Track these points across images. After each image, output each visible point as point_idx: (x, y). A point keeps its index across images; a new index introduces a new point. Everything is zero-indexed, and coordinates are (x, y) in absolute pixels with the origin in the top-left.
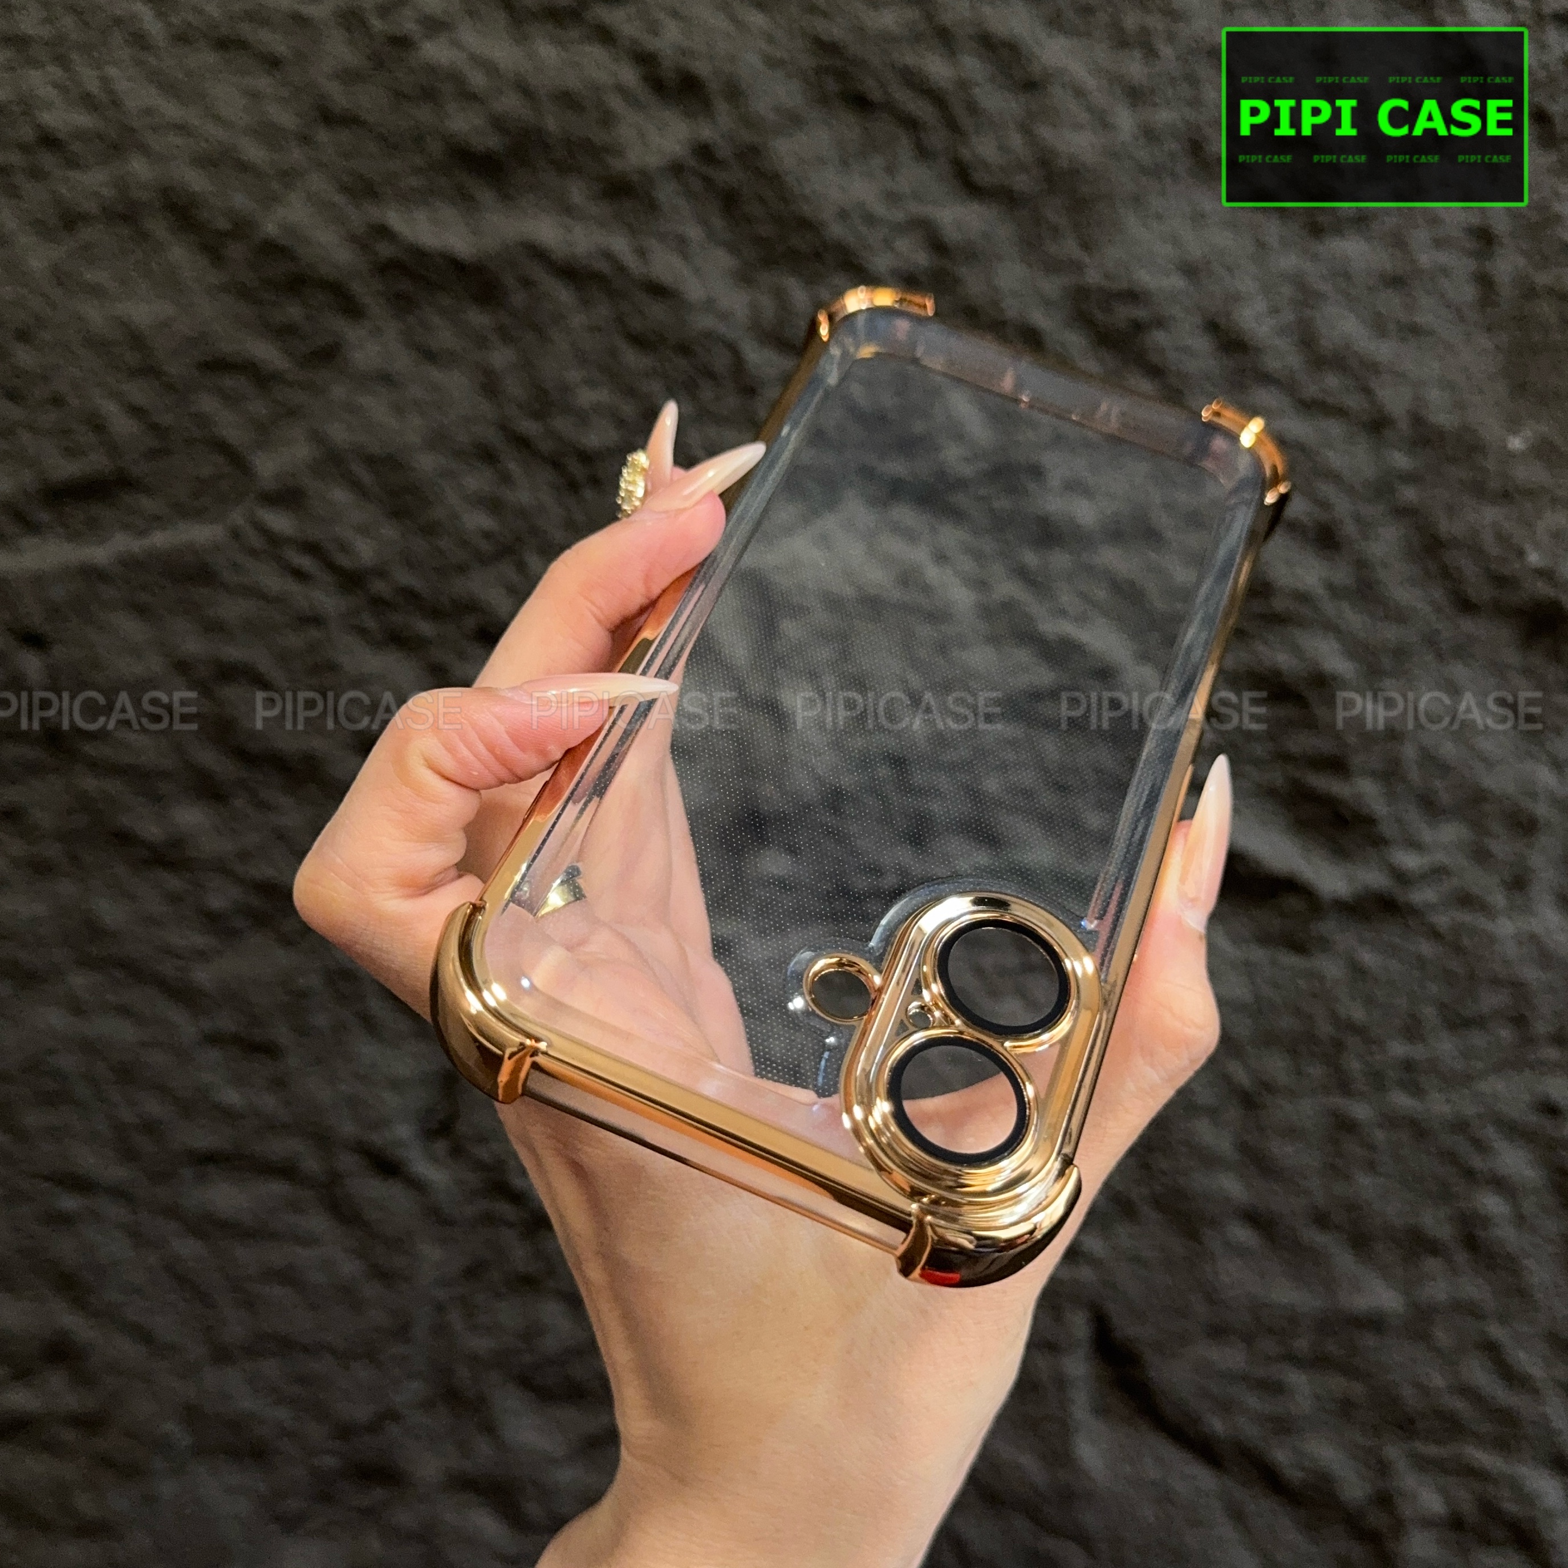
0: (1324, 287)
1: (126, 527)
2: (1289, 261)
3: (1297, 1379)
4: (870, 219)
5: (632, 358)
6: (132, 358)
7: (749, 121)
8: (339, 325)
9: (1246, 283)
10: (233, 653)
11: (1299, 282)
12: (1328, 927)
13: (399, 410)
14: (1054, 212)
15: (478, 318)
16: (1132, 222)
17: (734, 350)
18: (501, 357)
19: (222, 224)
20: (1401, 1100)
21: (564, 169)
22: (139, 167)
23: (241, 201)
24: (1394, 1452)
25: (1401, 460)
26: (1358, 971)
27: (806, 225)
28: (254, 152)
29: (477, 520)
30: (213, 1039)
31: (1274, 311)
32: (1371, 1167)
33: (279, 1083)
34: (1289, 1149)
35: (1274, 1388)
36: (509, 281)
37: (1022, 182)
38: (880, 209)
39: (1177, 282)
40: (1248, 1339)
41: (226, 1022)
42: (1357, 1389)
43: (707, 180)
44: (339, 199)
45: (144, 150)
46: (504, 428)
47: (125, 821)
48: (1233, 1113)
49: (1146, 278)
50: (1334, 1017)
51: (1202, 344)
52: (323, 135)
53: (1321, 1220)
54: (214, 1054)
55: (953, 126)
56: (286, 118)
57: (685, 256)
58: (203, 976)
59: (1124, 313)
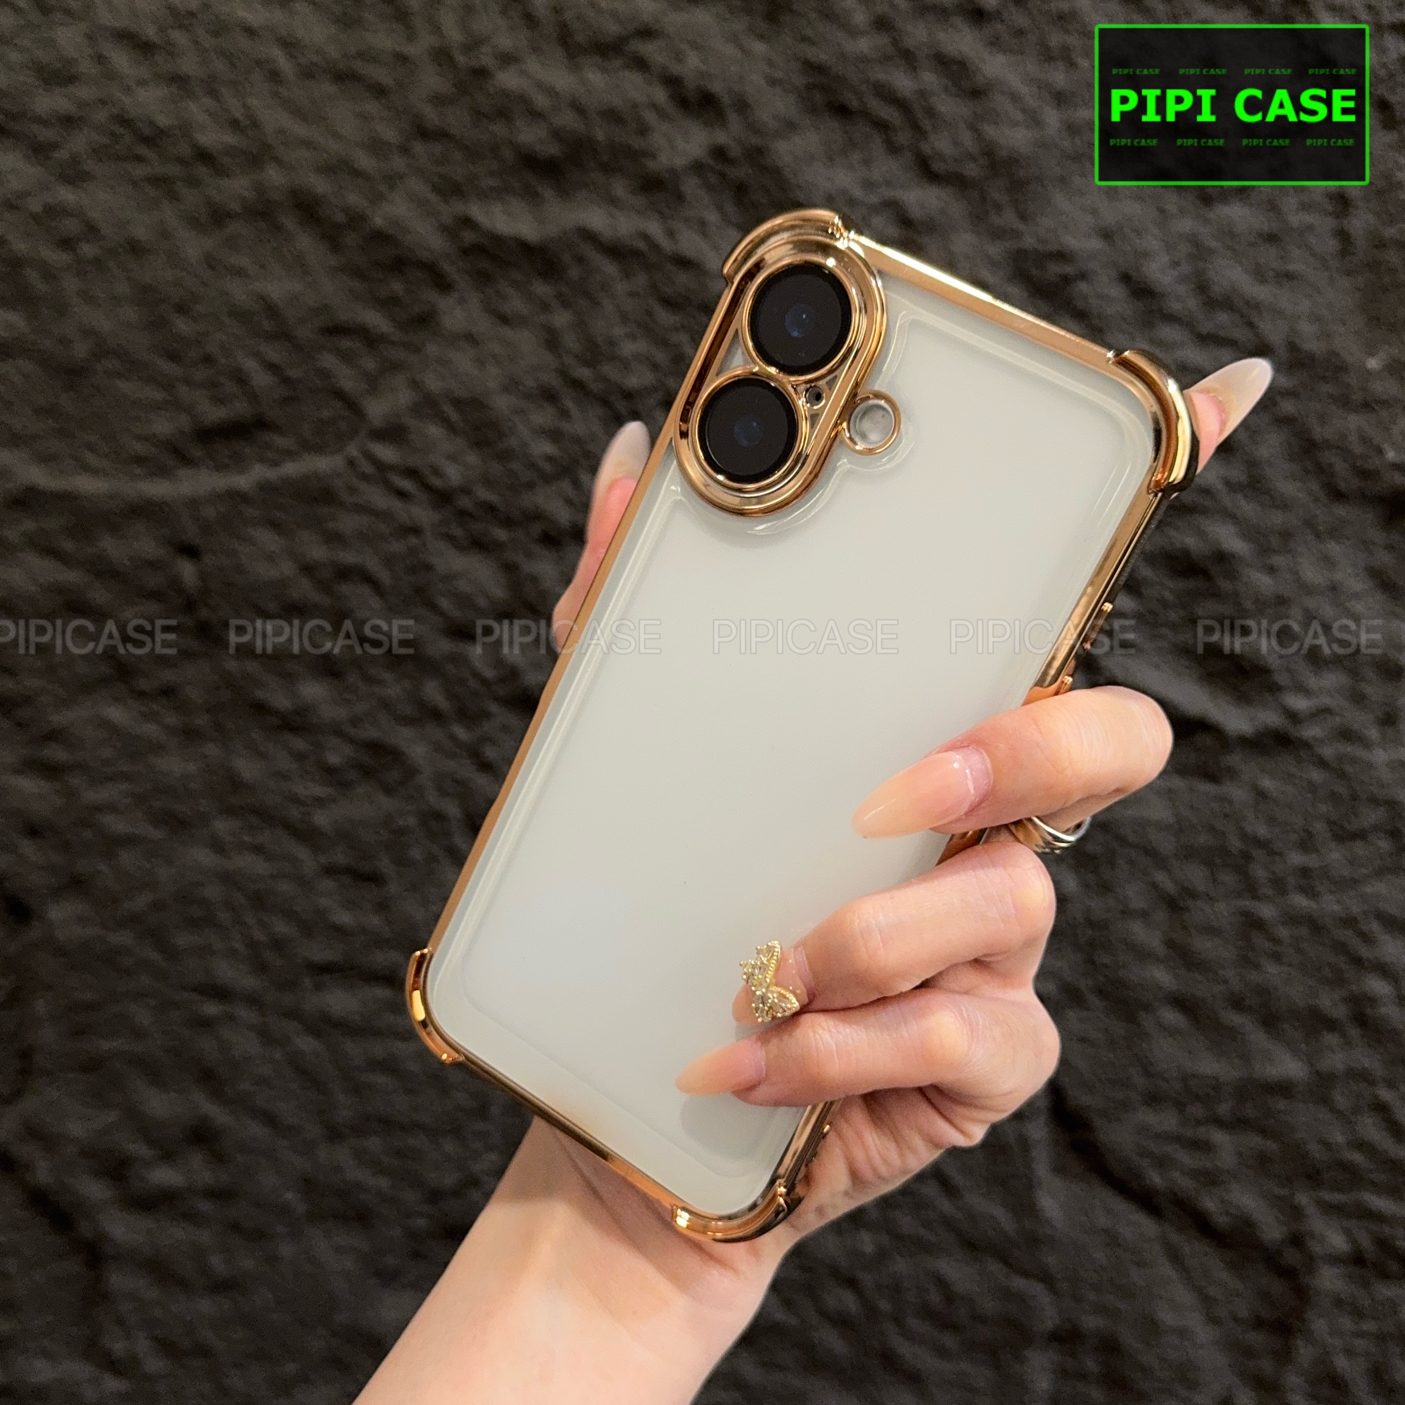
0: (1213, 244)
1: (262, 460)
2: (1185, 225)
3: (1221, 1138)
5: (665, 317)
6: (267, 325)
7: (754, 128)
8: (431, 296)
9: (1152, 242)
10: (349, 557)
11: (1194, 240)
12: (1235, 759)
13: (480, 362)
14: (997, 193)
15: (541, 289)
16: (1060, 199)
18: (561, 319)
19: (340, 218)
20: (1300, 901)
21: (608, 169)
22: (273, 175)
23: (354, 199)
24: (1303, 1199)
26: (1261, 795)
28: (365, 161)
29: (544, 448)
30: (330, 871)
31: (1175, 264)
32: (1277, 957)
33: (382, 907)
34: (1209, 945)
35: (1203, 1146)
36: (567, 258)
37: (971, 170)
38: (857, 193)
39: (1096, 244)
40: (1180, 1106)
41: (340, 857)
42: (1271, 1146)
43: (723, 175)
44: (433, 198)
45: (277, 160)
46: (563, 373)
47: (260, 694)
48: (1161, 915)
49: (1072, 242)
50: (1244, 836)
51: (1117, 292)
52: (419, 147)
53: (1237, 1003)
54: (328, 884)
55: (916, 127)
56: (390, 134)
57: (704, 234)
58: (322, 819)
59: (1055, 269)
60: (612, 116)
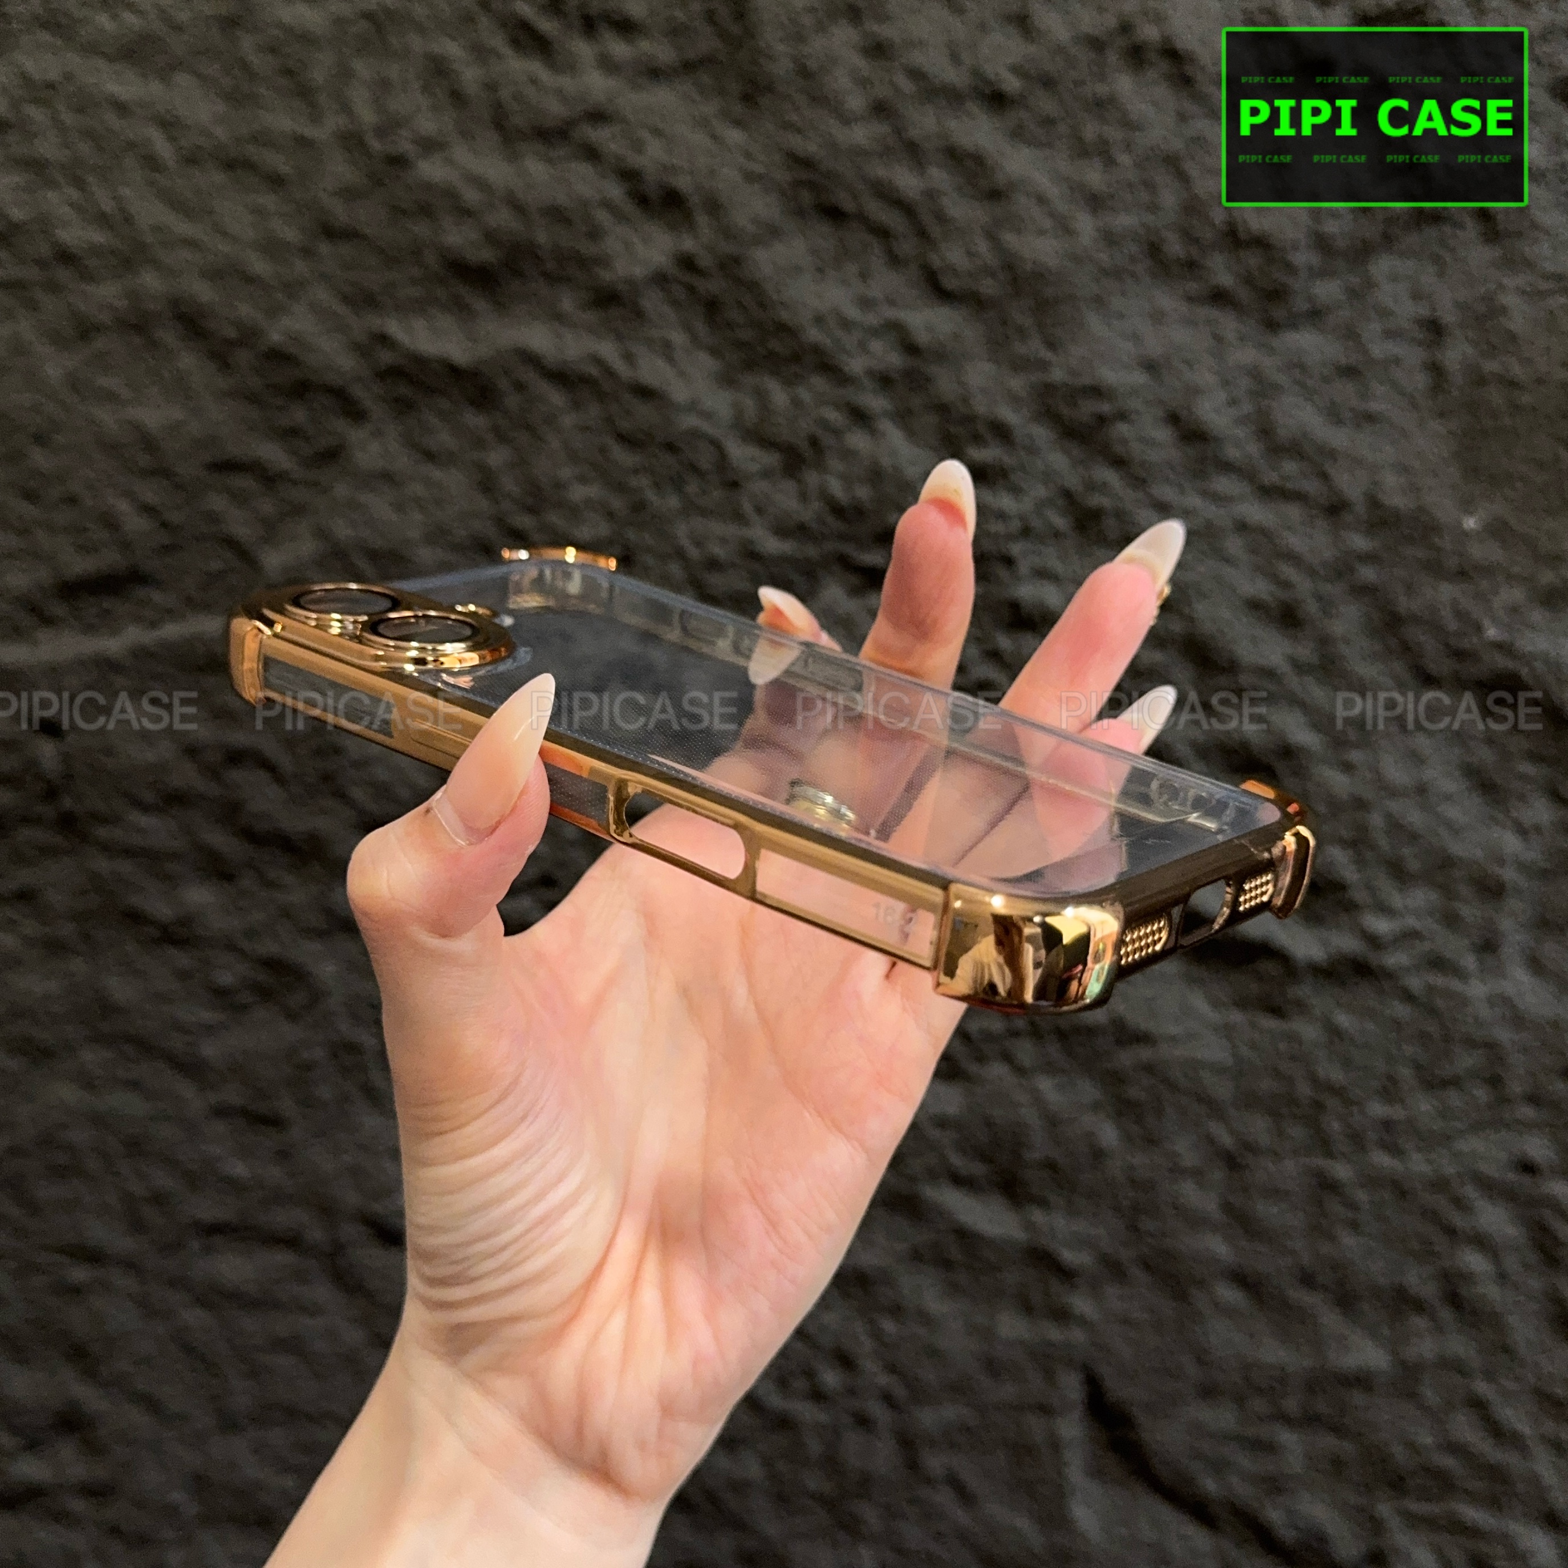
0: (1282, 379)
1: (138, 619)
2: (1246, 355)
3: (1287, 1438)
4: (846, 324)
5: (623, 457)
6: (144, 460)
7: (728, 233)
8: (340, 425)
9: (1205, 376)
10: (238, 738)
11: (1255, 374)
12: (1304, 990)
13: (399, 507)
14: (1020, 315)
15: (475, 420)
16: (1094, 322)
17: (717, 445)
18: (497, 457)
19: (231, 333)
20: (1382, 1160)
21: (553, 279)
22: (150, 281)
23: (247, 312)
24: (1384, 1509)
25: (1360, 542)
26: (1334, 1032)
27: (783, 329)
28: (259, 266)
30: (220, 1112)
31: (1233, 402)
32: (1354, 1226)
33: (283, 1155)
34: (1275, 1210)
35: (1265, 1447)
36: (503, 384)
37: (988, 287)
38: (853, 312)
39: (1140, 378)
40: (1240, 1401)
41: (233, 1095)
42: (1347, 1448)
43: (691, 289)
44: (341, 309)
45: (156, 264)
46: (500, 521)
47: (136, 901)
48: (1218, 1174)
49: (1110, 376)
50: (1314, 1080)
51: (1163, 434)
52: (324, 248)
53: (1307, 1280)
54: (220, 1127)
55: (922, 234)
56: (290, 234)
57: (670, 359)
58: (210, 1050)
59: (1088, 408)
60: (556, 214)
